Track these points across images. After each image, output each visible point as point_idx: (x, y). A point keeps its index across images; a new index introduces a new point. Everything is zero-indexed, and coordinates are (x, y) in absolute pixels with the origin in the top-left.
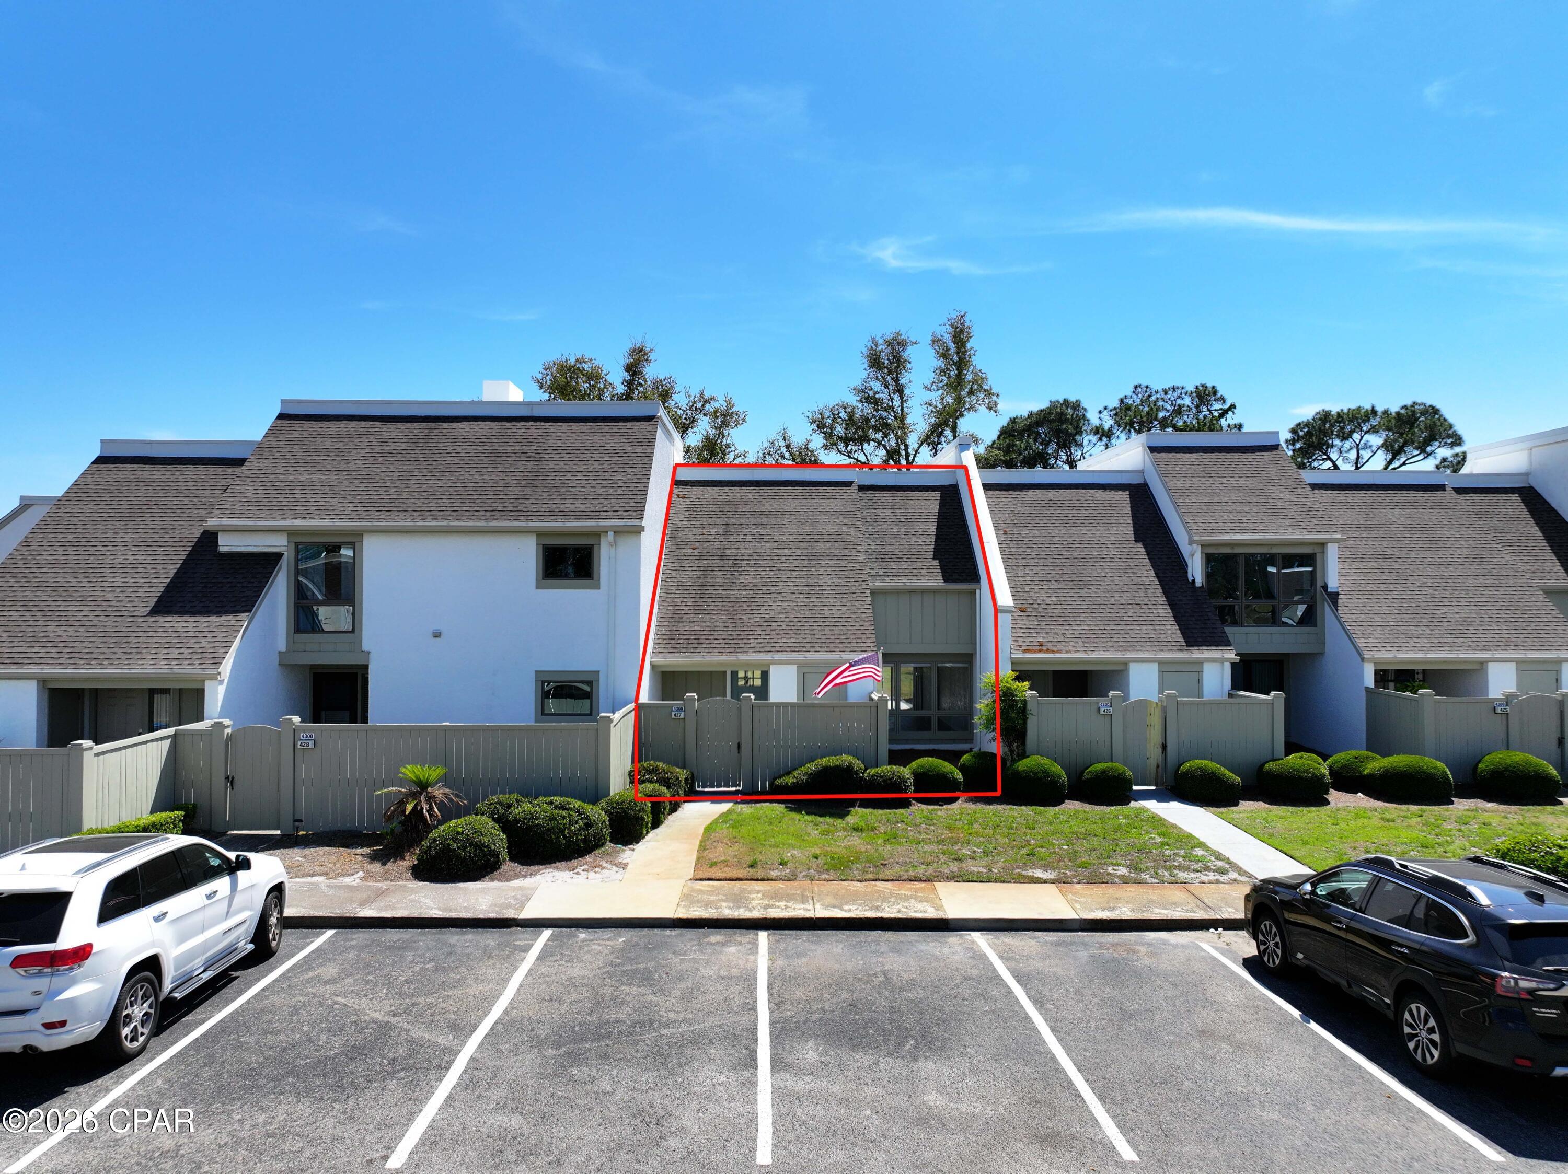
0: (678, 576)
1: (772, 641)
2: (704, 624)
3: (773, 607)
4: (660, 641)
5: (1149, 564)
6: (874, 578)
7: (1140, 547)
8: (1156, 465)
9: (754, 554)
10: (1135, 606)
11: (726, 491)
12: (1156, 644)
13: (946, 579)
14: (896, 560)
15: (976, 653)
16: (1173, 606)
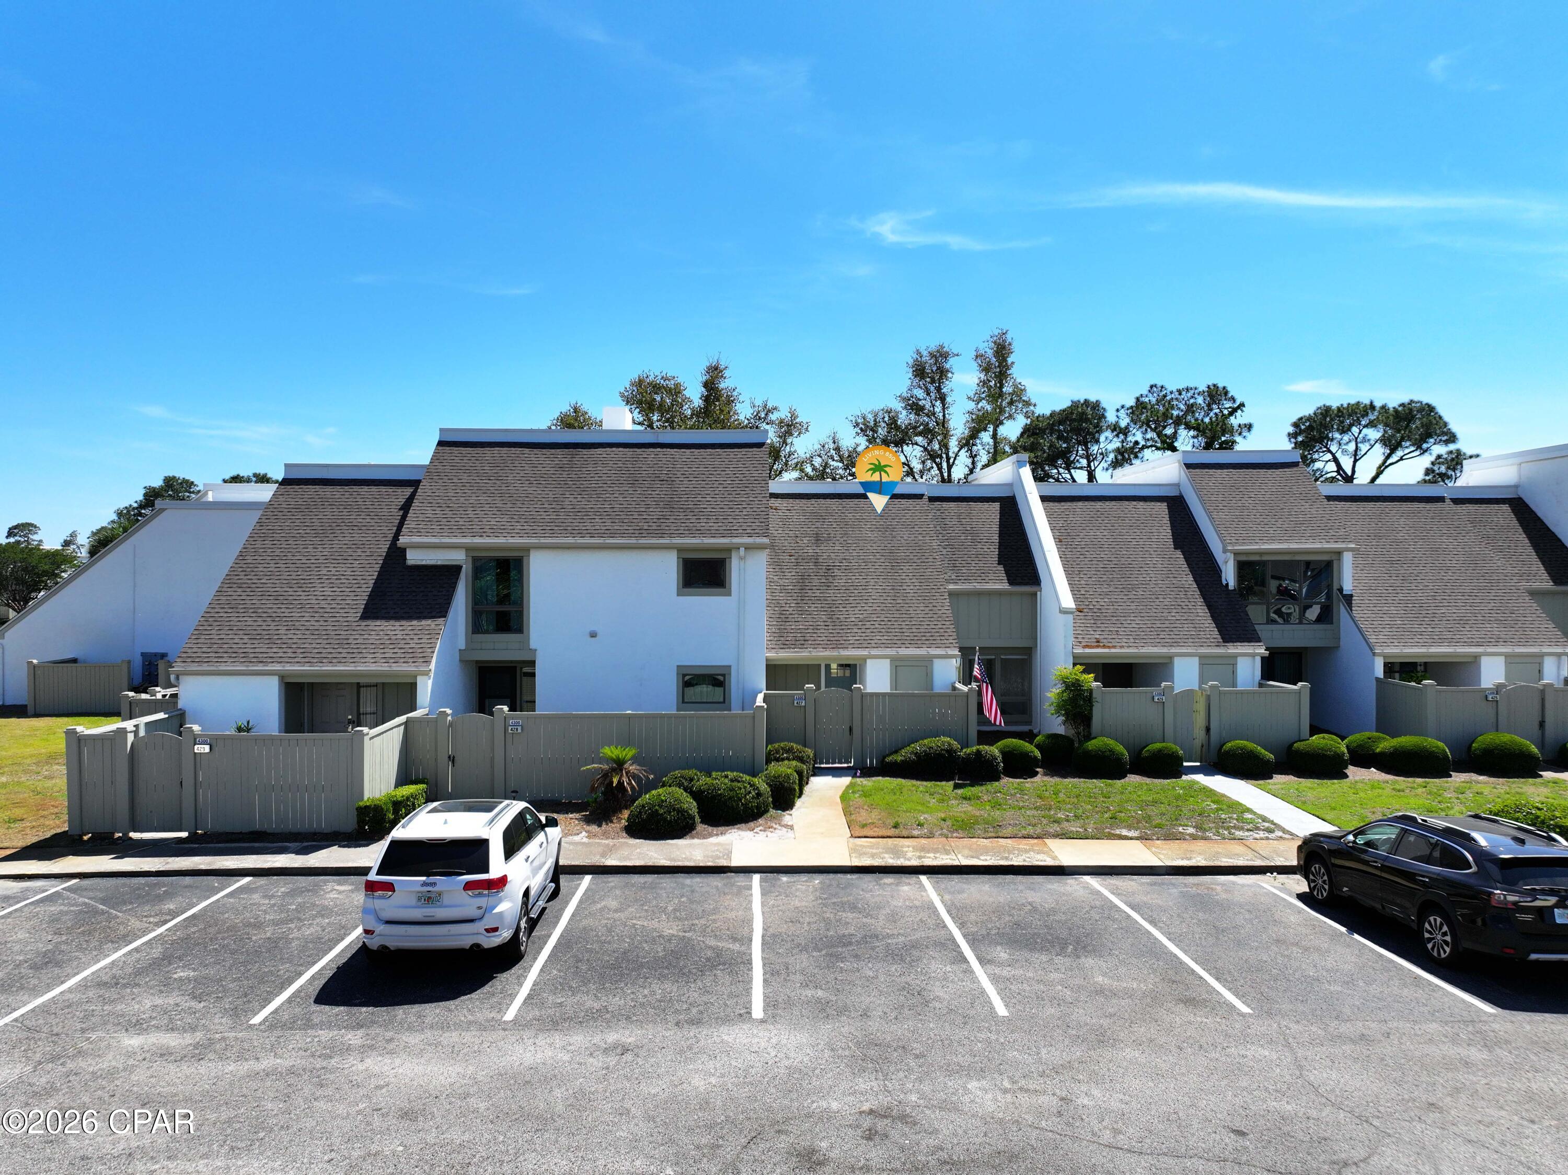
0: (780, 581)
1: (867, 638)
2: (807, 623)
3: (865, 608)
4: (772, 638)
5: (1187, 569)
6: (948, 581)
7: (1179, 554)
8: (1192, 480)
9: (844, 561)
10: (1177, 607)
11: (813, 502)
12: (1197, 640)
13: (1011, 583)
14: (965, 565)
15: (1036, 646)
16: (1210, 607)
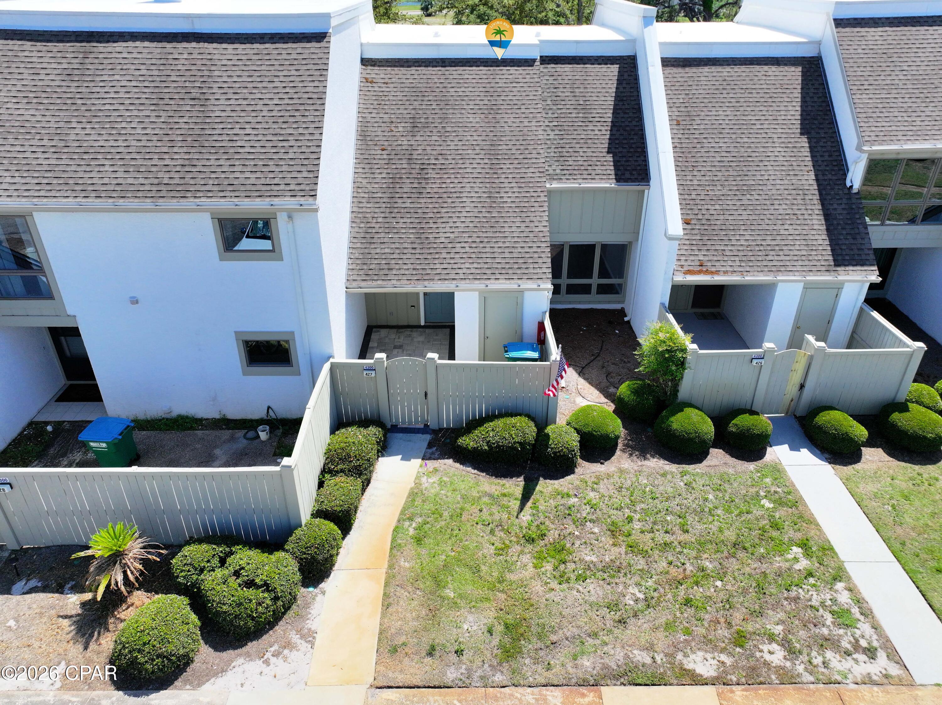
0: (368, 186)
1: (455, 266)
2: (393, 246)
3: (457, 224)
4: (354, 266)
5: (810, 163)
6: (552, 178)
7: (804, 142)
9: (440, 157)
10: (792, 217)
11: (413, 72)
12: (807, 263)
13: (619, 179)
14: (572, 154)
15: (638, 240)
16: (827, 216)
